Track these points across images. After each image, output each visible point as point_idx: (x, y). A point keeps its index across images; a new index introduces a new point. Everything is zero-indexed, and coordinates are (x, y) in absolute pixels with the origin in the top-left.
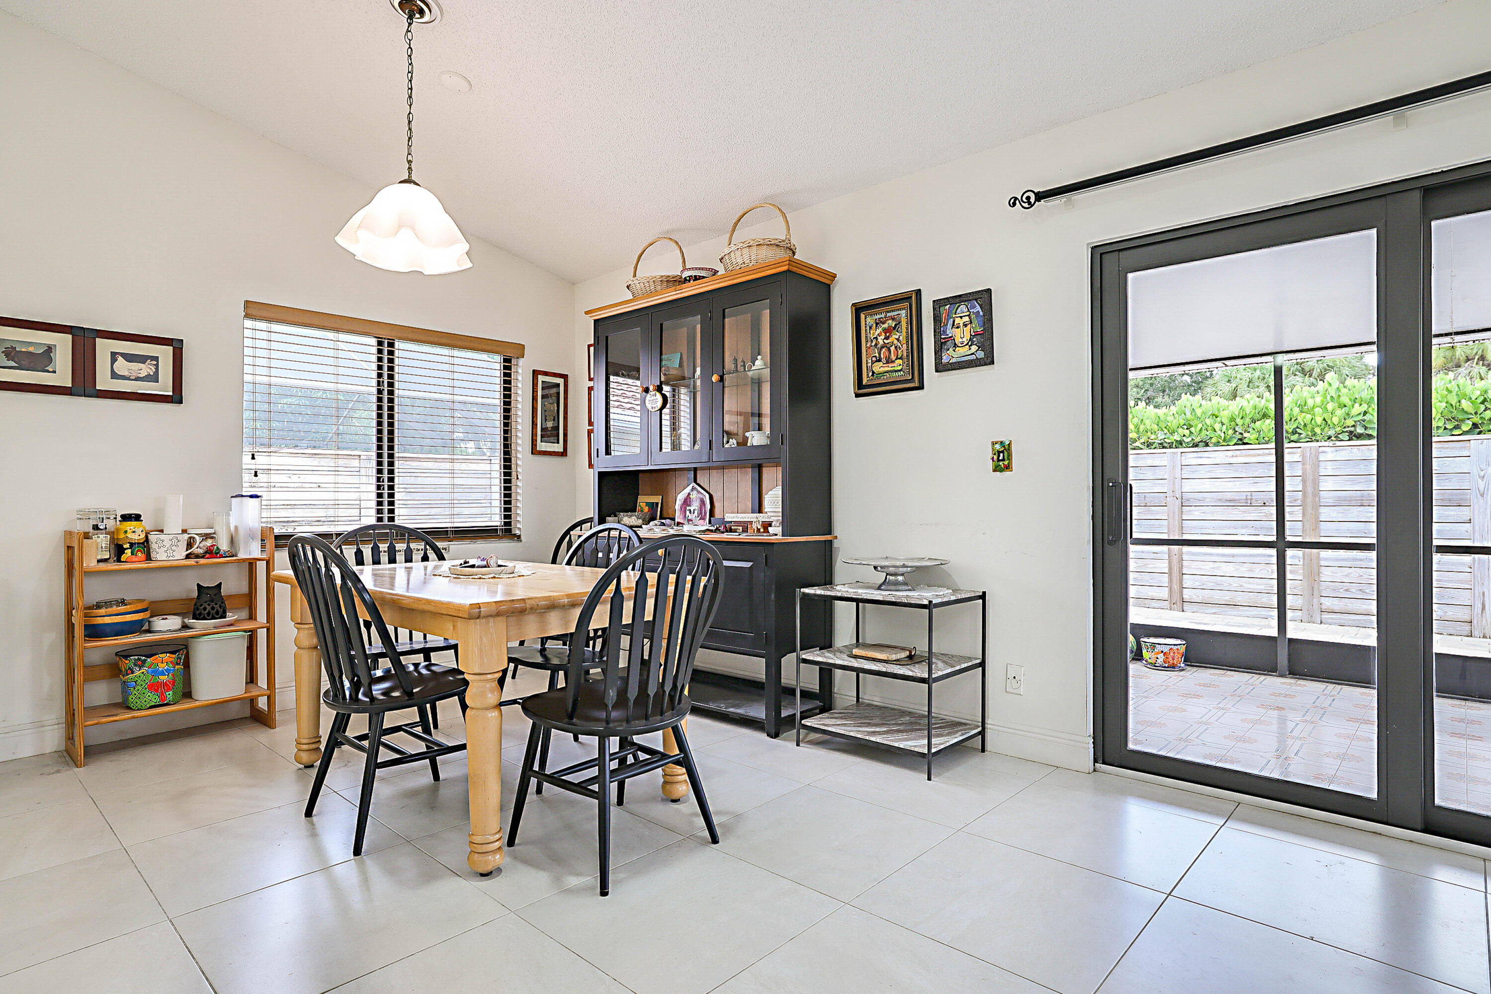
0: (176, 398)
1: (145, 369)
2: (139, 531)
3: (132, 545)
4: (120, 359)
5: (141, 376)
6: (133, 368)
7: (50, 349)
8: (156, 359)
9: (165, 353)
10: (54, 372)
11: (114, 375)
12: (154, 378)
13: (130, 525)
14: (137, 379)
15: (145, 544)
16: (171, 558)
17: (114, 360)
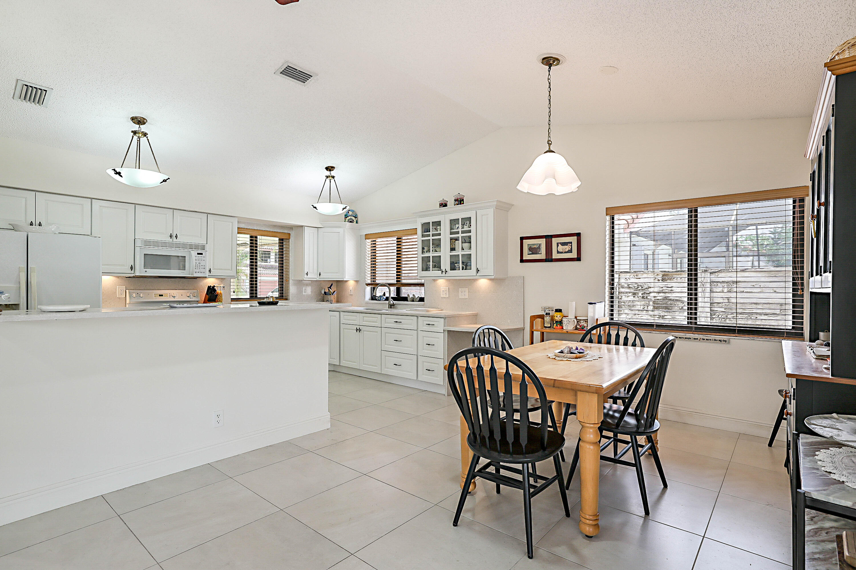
0: (579, 259)
1: (567, 248)
2: (558, 316)
3: (556, 322)
4: (560, 245)
5: (566, 251)
6: (563, 248)
7: (540, 245)
8: (571, 243)
9: (574, 239)
10: (541, 254)
11: (558, 252)
12: (570, 251)
13: (558, 314)
14: (565, 252)
15: (561, 322)
16: (567, 329)
17: (558, 246)
